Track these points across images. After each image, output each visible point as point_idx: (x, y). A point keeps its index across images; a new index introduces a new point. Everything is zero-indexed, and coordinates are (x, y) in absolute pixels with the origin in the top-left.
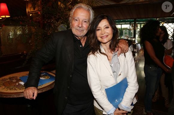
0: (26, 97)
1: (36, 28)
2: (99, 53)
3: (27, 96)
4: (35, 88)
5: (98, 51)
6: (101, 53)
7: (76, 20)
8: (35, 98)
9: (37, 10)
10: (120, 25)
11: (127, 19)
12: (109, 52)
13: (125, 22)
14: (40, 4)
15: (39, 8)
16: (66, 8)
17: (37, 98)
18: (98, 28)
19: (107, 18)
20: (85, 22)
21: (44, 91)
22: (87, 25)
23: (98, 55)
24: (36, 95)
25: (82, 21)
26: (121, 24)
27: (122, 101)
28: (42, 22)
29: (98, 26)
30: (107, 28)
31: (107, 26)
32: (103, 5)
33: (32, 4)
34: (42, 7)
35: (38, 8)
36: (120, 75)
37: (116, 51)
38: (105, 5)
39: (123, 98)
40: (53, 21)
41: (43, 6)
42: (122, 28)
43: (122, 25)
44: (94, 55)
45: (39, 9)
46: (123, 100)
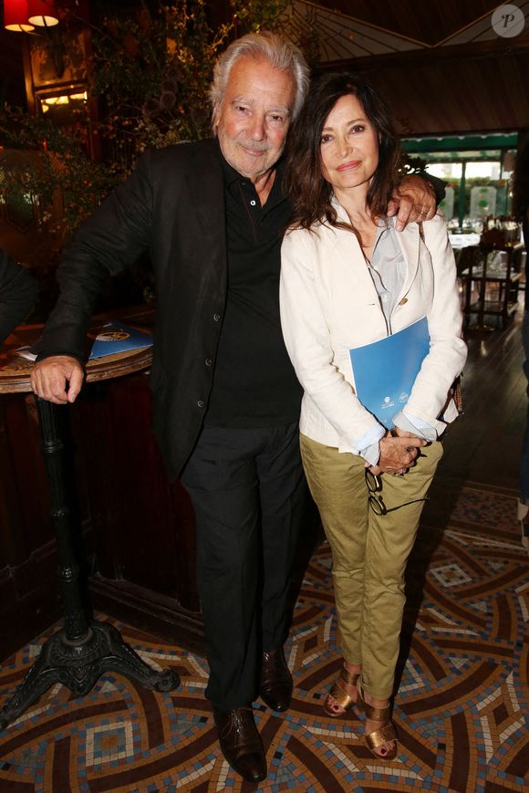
0: (41, 390)
1: (68, 156)
2: (327, 223)
3: (44, 389)
4: (74, 359)
5: (324, 219)
6: (334, 223)
7: (242, 109)
8: (72, 397)
9: (72, 76)
10: (460, 165)
11: (485, 131)
12: (365, 221)
13: (480, 148)
14: (83, 48)
15: (82, 67)
16: (199, 69)
17: (79, 397)
18: (324, 133)
19: (355, 88)
20: (276, 118)
21: (105, 376)
22: (281, 129)
23: (324, 229)
24: (75, 388)
25: (265, 116)
26: (464, 161)
27: (406, 403)
28: (96, 132)
29: (326, 126)
30: (358, 129)
31: (357, 123)
32: (368, 54)
33: (47, 47)
34: (95, 60)
35: (74, 71)
36: (405, 301)
37: (390, 213)
38: (376, 53)
39: (410, 394)
40: (143, 130)
41: (100, 55)
42: (467, 177)
43: (469, 165)
44: (309, 229)
45: (79, 74)
46: (410, 401)
